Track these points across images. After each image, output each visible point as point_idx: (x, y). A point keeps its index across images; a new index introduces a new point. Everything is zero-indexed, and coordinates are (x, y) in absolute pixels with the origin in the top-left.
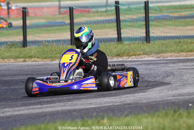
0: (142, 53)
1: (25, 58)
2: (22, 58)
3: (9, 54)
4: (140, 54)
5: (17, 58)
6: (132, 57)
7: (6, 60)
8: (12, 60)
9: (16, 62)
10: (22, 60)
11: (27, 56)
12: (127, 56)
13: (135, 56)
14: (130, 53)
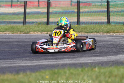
0: (122, 31)
1: (48, 32)
2: (46, 31)
3: (38, 29)
4: (122, 32)
5: (43, 31)
6: (116, 34)
7: (35, 32)
8: (39, 33)
9: (42, 34)
10: (45, 33)
11: (49, 30)
12: (113, 33)
13: (118, 33)
14: (115, 31)
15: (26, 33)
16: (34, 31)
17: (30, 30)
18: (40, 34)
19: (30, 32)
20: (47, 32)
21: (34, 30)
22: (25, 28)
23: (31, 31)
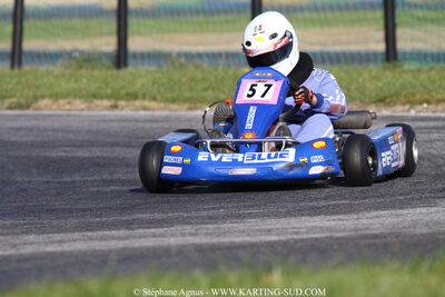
15: (19, 106)
16: (56, 97)
17: (39, 93)
18: (82, 110)
19: (36, 98)
20: (112, 102)
21: (56, 89)
22: (18, 83)
23: (43, 97)
